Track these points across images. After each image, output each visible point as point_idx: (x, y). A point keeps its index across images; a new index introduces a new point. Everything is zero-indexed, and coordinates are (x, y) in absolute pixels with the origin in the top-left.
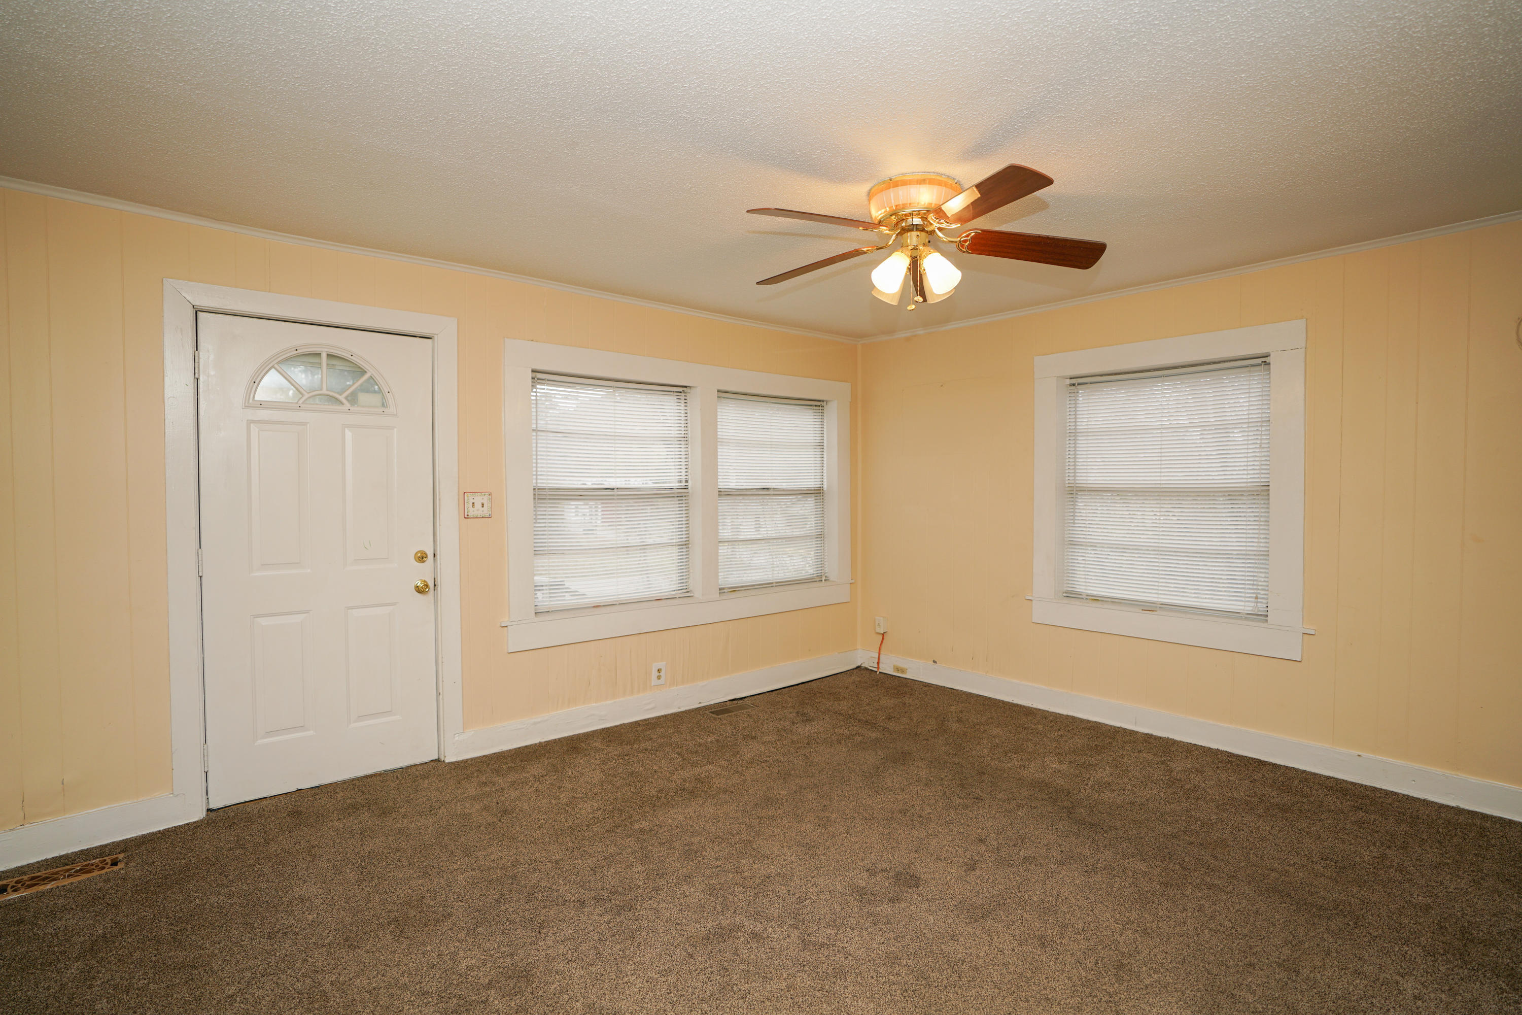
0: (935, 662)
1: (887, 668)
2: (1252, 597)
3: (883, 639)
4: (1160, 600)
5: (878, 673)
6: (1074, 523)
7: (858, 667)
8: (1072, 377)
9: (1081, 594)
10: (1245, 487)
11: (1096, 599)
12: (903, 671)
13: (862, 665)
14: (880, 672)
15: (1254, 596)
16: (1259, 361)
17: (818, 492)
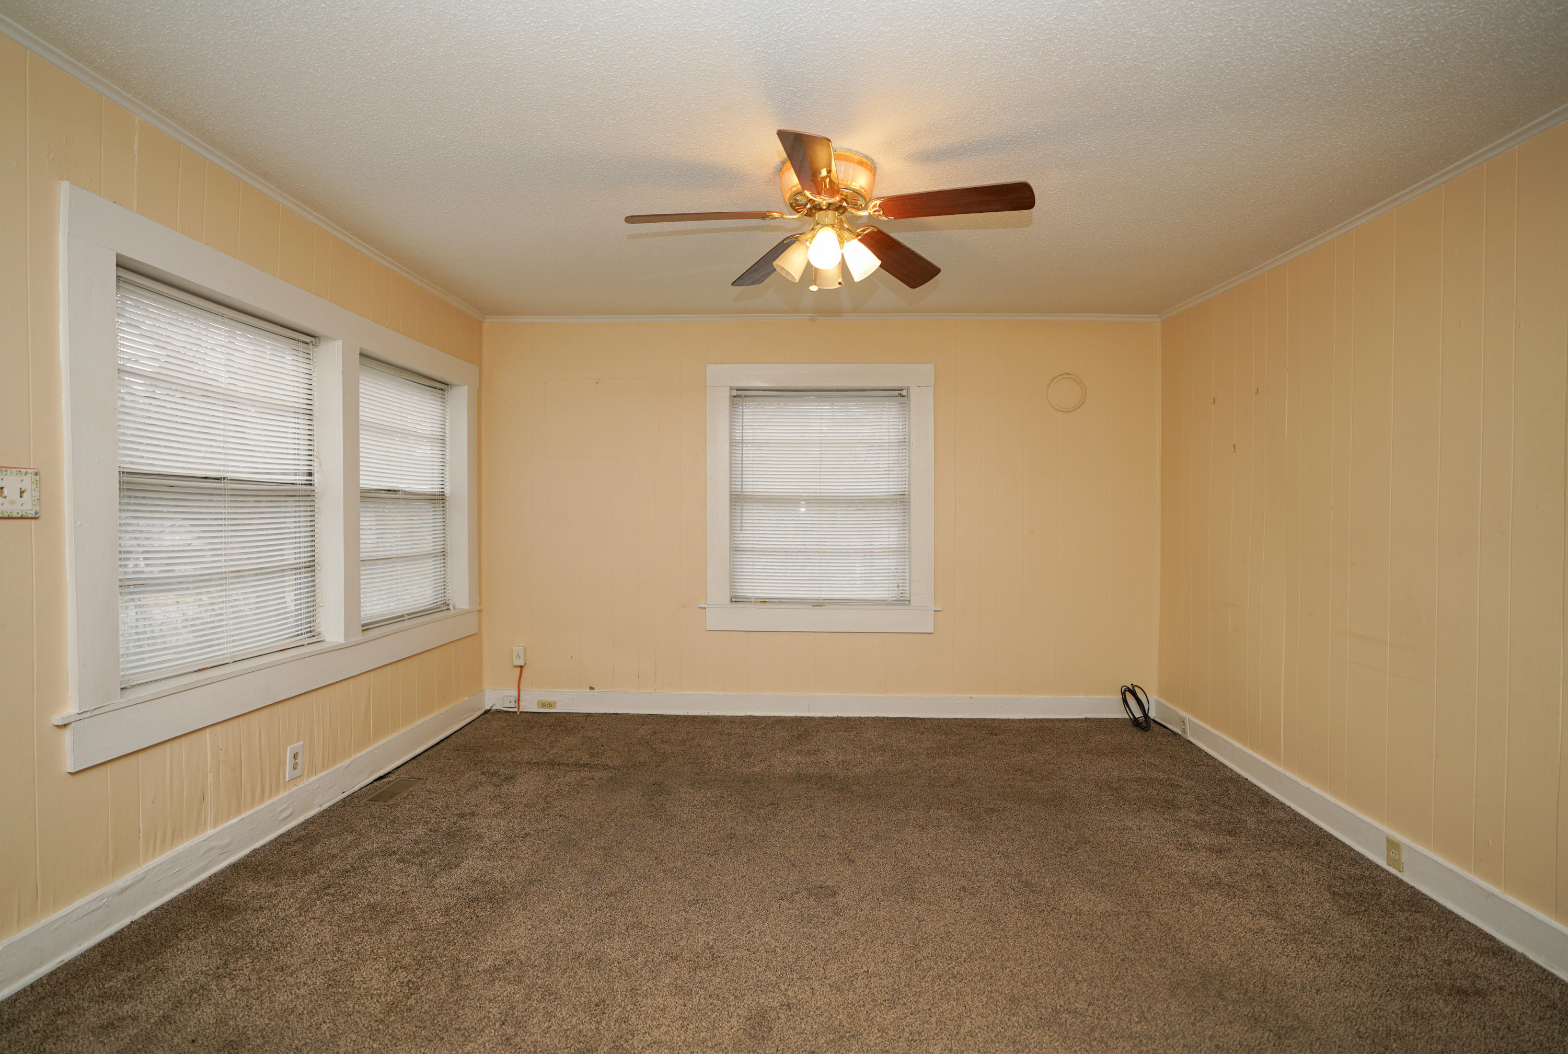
0: (592, 688)
1: (530, 705)
2: (895, 587)
3: (521, 671)
4: (822, 596)
5: (518, 713)
6: (741, 530)
7: (486, 712)
8: (738, 388)
9: (749, 598)
10: (886, 496)
11: (764, 601)
12: (550, 705)
13: (493, 708)
14: (521, 712)
15: (897, 585)
16: (897, 393)
17: (438, 499)
